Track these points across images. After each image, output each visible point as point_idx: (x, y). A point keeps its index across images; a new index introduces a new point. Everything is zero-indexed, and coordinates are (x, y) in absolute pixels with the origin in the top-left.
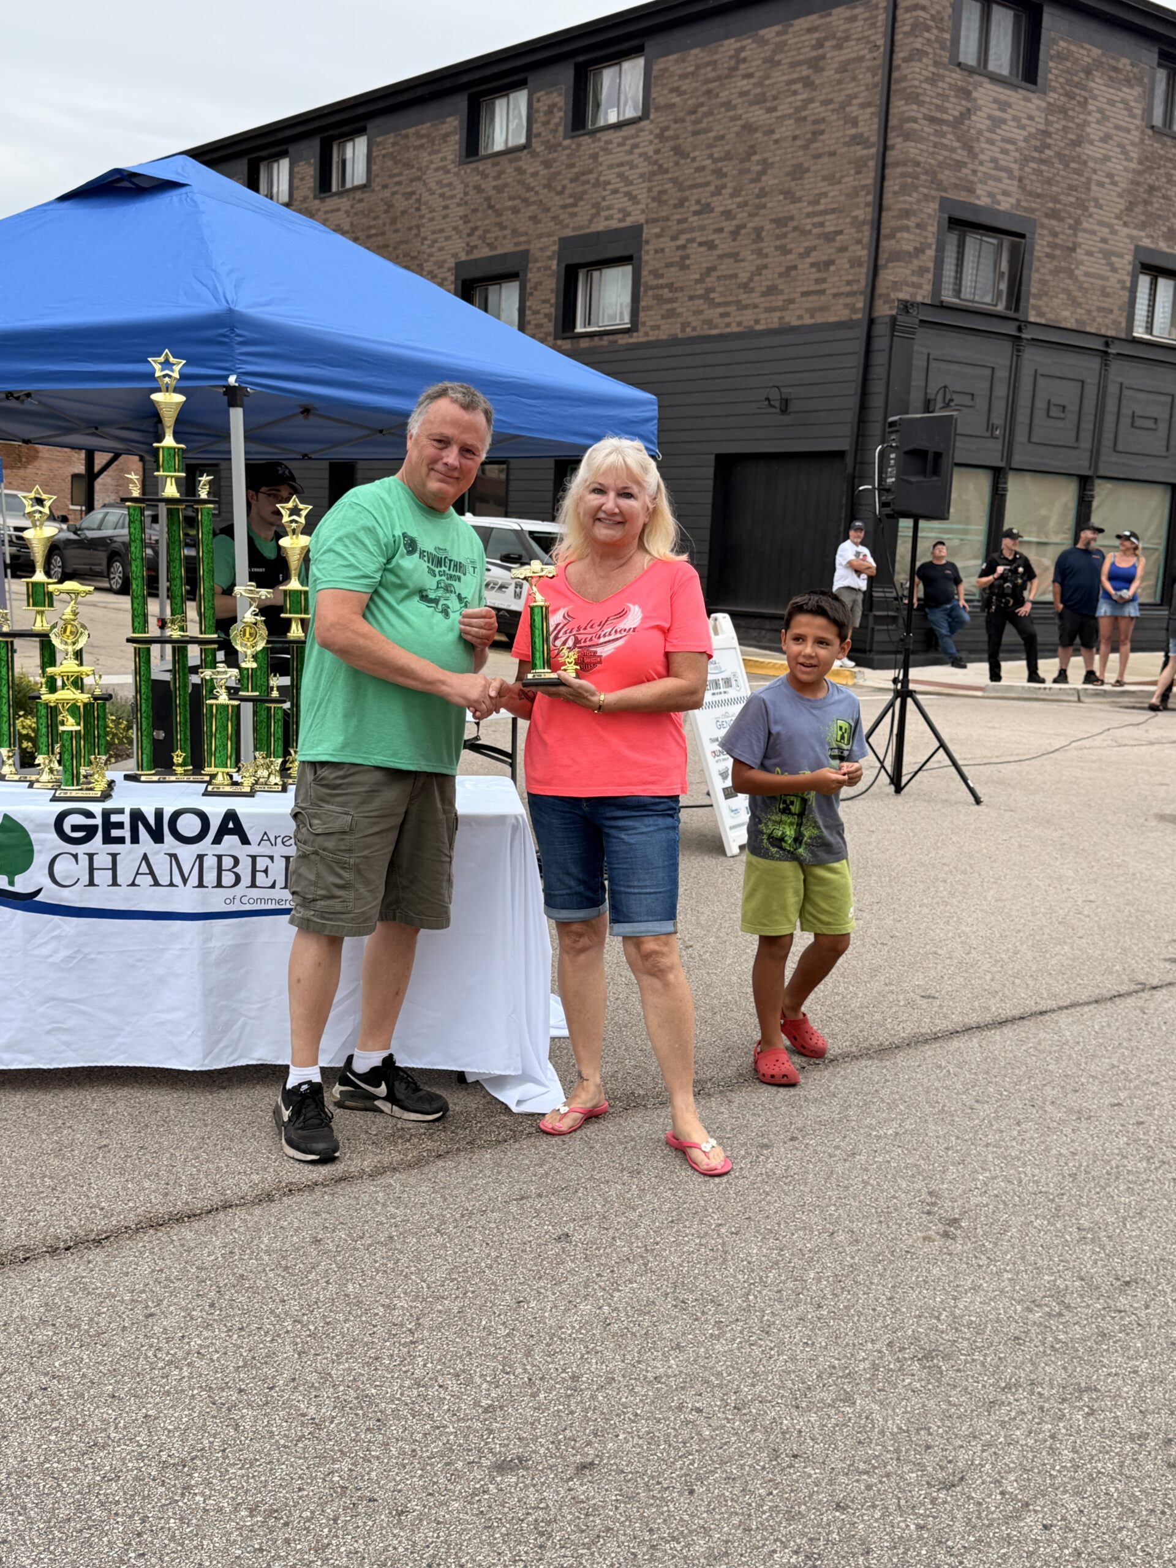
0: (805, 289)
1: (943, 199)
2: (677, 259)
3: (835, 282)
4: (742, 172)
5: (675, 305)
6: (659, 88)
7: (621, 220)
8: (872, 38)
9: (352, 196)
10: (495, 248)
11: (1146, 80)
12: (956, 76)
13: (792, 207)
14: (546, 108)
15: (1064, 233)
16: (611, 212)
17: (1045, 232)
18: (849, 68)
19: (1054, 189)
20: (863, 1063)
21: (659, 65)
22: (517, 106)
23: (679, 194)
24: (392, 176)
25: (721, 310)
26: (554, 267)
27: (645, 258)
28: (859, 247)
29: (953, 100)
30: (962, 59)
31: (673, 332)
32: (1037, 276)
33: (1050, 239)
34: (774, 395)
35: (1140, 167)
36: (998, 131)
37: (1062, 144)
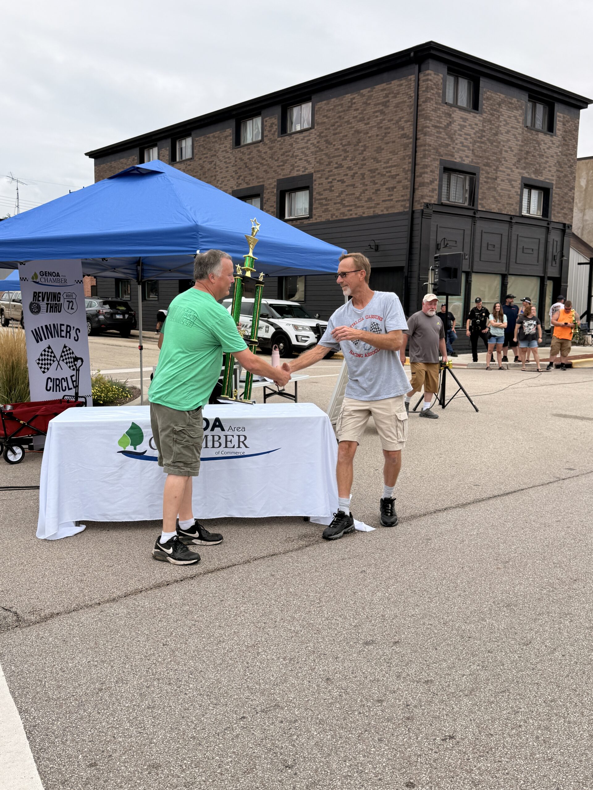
0: (384, 199)
1: (441, 159)
2: (328, 187)
3: (396, 196)
4: (355, 150)
5: (328, 207)
6: (318, 116)
7: (303, 172)
8: (409, 93)
9: (186, 163)
10: (249, 184)
11: (523, 107)
12: (445, 108)
13: (377, 164)
14: (270, 125)
15: (491, 172)
16: (299, 168)
17: (484, 172)
18: (400, 105)
19: (487, 154)
20: (458, 510)
21: (318, 106)
22: (257, 124)
23: (328, 160)
24: (202, 154)
25: (348, 208)
26: (275, 192)
27: (314, 187)
28: (406, 181)
29: (444, 118)
30: (447, 101)
31: (327, 218)
32: (481, 191)
33: (486, 175)
34: (372, 244)
35: (522, 144)
36: (463, 130)
37: (490, 135)
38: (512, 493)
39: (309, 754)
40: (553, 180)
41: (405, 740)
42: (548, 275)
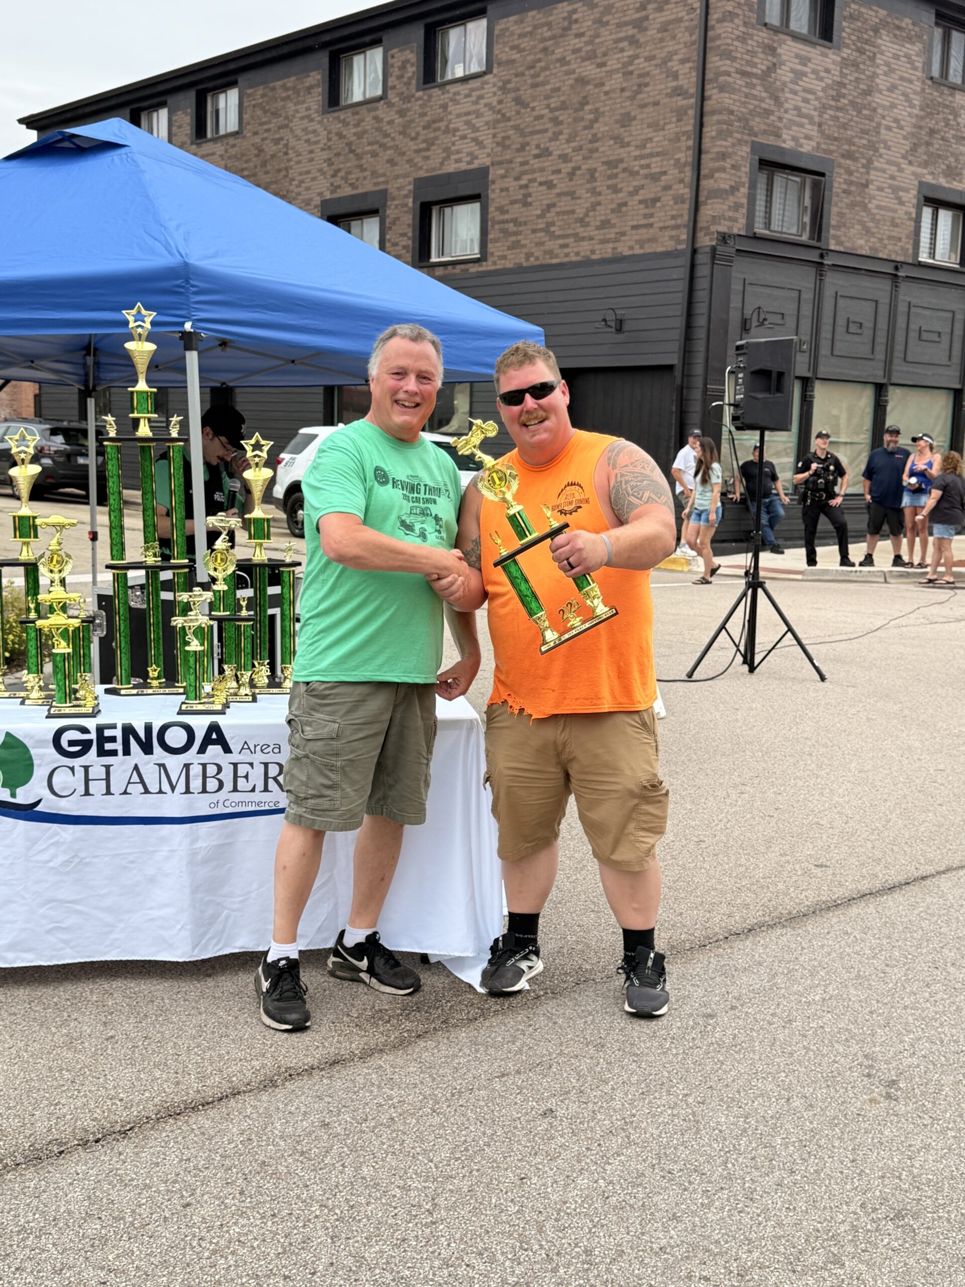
0: (635, 223)
1: (753, 142)
2: (520, 197)
3: (661, 217)
4: (576, 120)
5: (519, 237)
6: (501, 46)
7: (469, 163)
8: (690, 1)
9: (225, 141)
10: (356, 188)
11: (925, 38)
12: (763, 35)
13: (622, 150)
14: (400, 64)
15: (857, 171)
16: (460, 155)
17: (842, 171)
18: (670, 27)
19: (849, 133)
20: (779, 931)
21: (500, 25)
22: (373, 62)
23: (521, 140)
24: (261, 124)
25: (561, 242)
26: (411, 204)
27: (492, 196)
28: (682, 185)
29: (761, 56)
30: (767, 20)
31: (518, 261)
32: (835, 210)
34: (610, 316)
35: (922, 113)
36: (800, 83)
37: (855, 94)
38: (900, 886)
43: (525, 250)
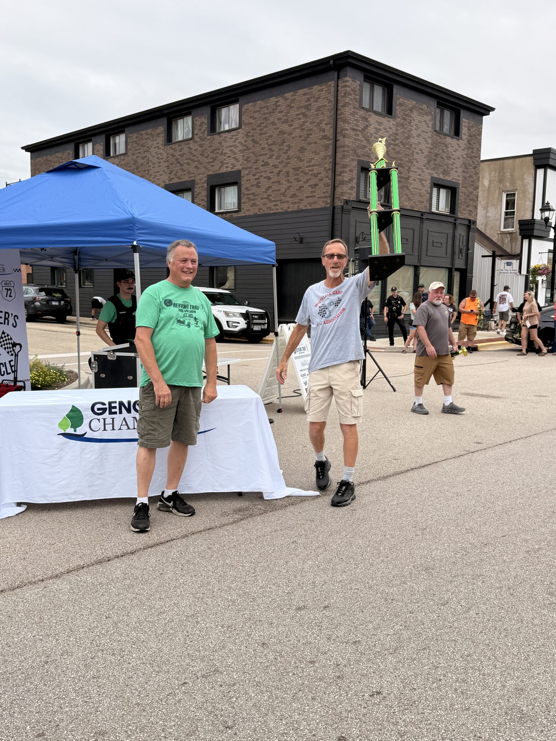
0: (307, 195)
1: (358, 160)
2: (256, 183)
3: (318, 193)
4: (280, 150)
5: (256, 201)
6: (245, 117)
7: (232, 168)
8: (329, 98)
9: (119, 158)
10: (181, 179)
11: (433, 113)
12: (362, 113)
13: (300, 163)
14: (199, 124)
15: (404, 172)
16: (228, 165)
18: (321, 109)
19: (400, 155)
20: (379, 482)
21: (245, 107)
22: (187, 123)
23: (255, 158)
24: (135, 150)
25: (275, 203)
26: (206, 187)
27: (242, 183)
28: (327, 179)
29: (361, 122)
30: (363, 106)
31: (255, 212)
34: (297, 236)
35: (432, 147)
36: (378, 133)
37: (402, 138)
38: (427, 465)
39: (247, 715)
40: (459, 180)
41: (336, 697)
42: (457, 266)
43: (258, 207)
